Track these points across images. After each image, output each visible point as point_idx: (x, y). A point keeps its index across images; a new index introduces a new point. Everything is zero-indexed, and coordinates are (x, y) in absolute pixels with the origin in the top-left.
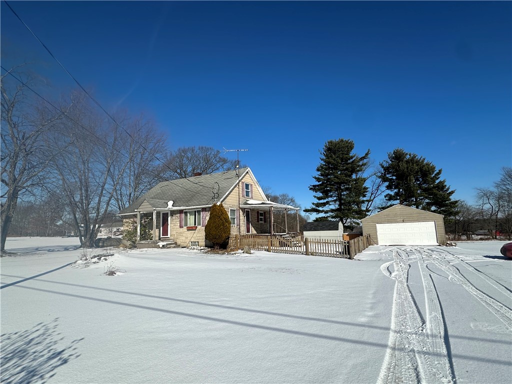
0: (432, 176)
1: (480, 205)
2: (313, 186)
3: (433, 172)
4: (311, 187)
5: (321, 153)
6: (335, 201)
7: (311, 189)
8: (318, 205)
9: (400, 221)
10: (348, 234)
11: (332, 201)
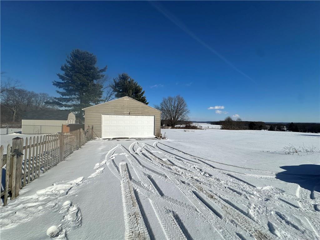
3: (141, 92)
4: (55, 83)
5: (68, 57)
6: (78, 98)
8: (60, 99)
9: (127, 113)
10: (68, 125)
11: (74, 98)
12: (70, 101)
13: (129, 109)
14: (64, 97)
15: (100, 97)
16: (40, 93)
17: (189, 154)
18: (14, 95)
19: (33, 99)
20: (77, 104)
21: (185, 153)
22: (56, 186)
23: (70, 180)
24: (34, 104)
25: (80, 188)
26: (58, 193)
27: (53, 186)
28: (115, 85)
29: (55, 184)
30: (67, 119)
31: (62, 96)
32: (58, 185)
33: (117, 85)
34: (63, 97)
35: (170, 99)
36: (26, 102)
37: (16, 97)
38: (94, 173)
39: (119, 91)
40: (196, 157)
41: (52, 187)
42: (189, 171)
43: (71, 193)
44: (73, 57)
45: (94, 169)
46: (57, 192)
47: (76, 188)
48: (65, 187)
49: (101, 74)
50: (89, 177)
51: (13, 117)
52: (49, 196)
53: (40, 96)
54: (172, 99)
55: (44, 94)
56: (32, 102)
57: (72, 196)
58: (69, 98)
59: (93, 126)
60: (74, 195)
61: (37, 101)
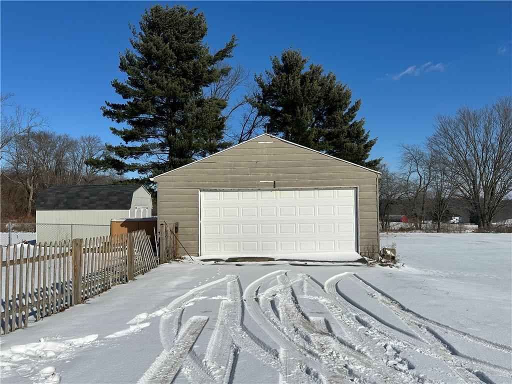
0: (344, 113)
1: (405, 174)
2: (114, 106)
3: (346, 105)
4: (108, 108)
5: (134, 33)
6: (162, 146)
7: (106, 113)
8: (120, 151)
9: (267, 185)
10: (124, 222)
11: (154, 146)
12: (145, 155)
13: (275, 172)
14: (130, 144)
15: (219, 137)
16: (82, 138)
17: (413, 313)
18: (29, 148)
19: (67, 154)
20: (160, 161)
21: (403, 308)
22: (45, 343)
23: (72, 337)
24: (70, 168)
25: (81, 352)
26: (45, 356)
27: (40, 343)
28: (261, 95)
29: (42, 340)
30: (128, 205)
31: (124, 143)
32: (47, 343)
33: (268, 93)
34: (127, 146)
35: (468, 120)
36: (52, 164)
37: (33, 152)
38: (122, 330)
39: (273, 114)
40: (431, 321)
41: (37, 343)
42: (359, 351)
43: (62, 357)
44: (147, 30)
45: (128, 323)
46: (43, 353)
47: (74, 350)
48: (59, 347)
49: (219, 66)
50: (107, 337)
51: (27, 204)
52: (28, 358)
53: (82, 144)
54: (476, 118)
55: (89, 139)
56: (66, 164)
57: (62, 361)
58: (143, 146)
59: (177, 224)
60: (65, 361)
61: (75, 160)
